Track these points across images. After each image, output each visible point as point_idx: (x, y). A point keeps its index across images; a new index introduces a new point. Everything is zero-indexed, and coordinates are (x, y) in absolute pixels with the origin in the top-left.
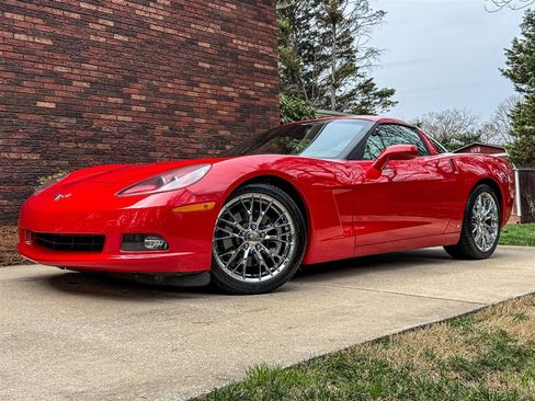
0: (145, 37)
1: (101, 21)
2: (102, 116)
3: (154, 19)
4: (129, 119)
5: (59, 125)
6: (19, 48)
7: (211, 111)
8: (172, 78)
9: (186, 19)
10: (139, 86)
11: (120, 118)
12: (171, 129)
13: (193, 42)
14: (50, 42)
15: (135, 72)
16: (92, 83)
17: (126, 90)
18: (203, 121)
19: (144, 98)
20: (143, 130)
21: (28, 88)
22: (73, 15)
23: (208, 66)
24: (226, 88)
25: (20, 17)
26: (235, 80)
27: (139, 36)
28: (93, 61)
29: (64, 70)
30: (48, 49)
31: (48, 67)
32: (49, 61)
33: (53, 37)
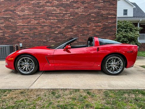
0: (77, 16)
1: (67, 15)
2: (67, 33)
3: (80, 12)
4: (73, 33)
5: (59, 36)
6: (51, 23)
7: (94, 30)
8: (83, 24)
9: (88, 10)
10: (75, 26)
11: (71, 33)
12: (83, 35)
13: (90, 14)
14: (57, 21)
15: (74, 24)
16: (65, 27)
17: (72, 28)
19: (76, 29)
20: (76, 35)
21: (53, 30)
22: (61, 15)
23: (93, 19)
24: (99, 24)
25: (52, 17)
26: (102, 21)
27: (76, 16)
28: (65, 23)
29: (60, 26)
30: (56, 22)
31: (57, 25)
32: (57, 24)
33: (57, 20)
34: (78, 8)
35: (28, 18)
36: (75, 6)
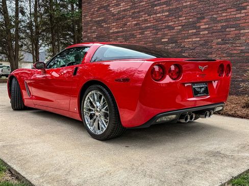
2: (186, 40)
4: (198, 39)
6: (158, 20)
10: (205, 20)
11: (194, 40)
12: (222, 40)
14: (168, 13)
16: (183, 26)
17: (198, 25)
19: (207, 26)
21: (159, 35)
28: (184, 15)
29: (172, 23)
30: (167, 16)
31: (167, 24)
32: (167, 21)
33: (169, 11)
35: (124, 18)
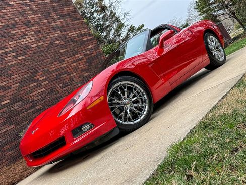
0: (31, 52)
1: (9, 55)
2: (32, 94)
3: (31, 43)
4: (43, 90)
5: (15, 108)
7: (76, 69)
8: (52, 63)
9: (44, 36)
10: (40, 73)
11: (39, 91)
12: (63, 84)
13: (52, 43)
15: (35, 69)
16: (19, 83)
17: (35, 78)
18: (75, 74)
19: (45, 78)
20: (52, 91)
23: (64, 50)
24: (77, 56)
26: (79, 50)
27: (28, 53)
28: (15, 73)
29: (5, 83)
34: (23, 36)
36: (15, 34)
